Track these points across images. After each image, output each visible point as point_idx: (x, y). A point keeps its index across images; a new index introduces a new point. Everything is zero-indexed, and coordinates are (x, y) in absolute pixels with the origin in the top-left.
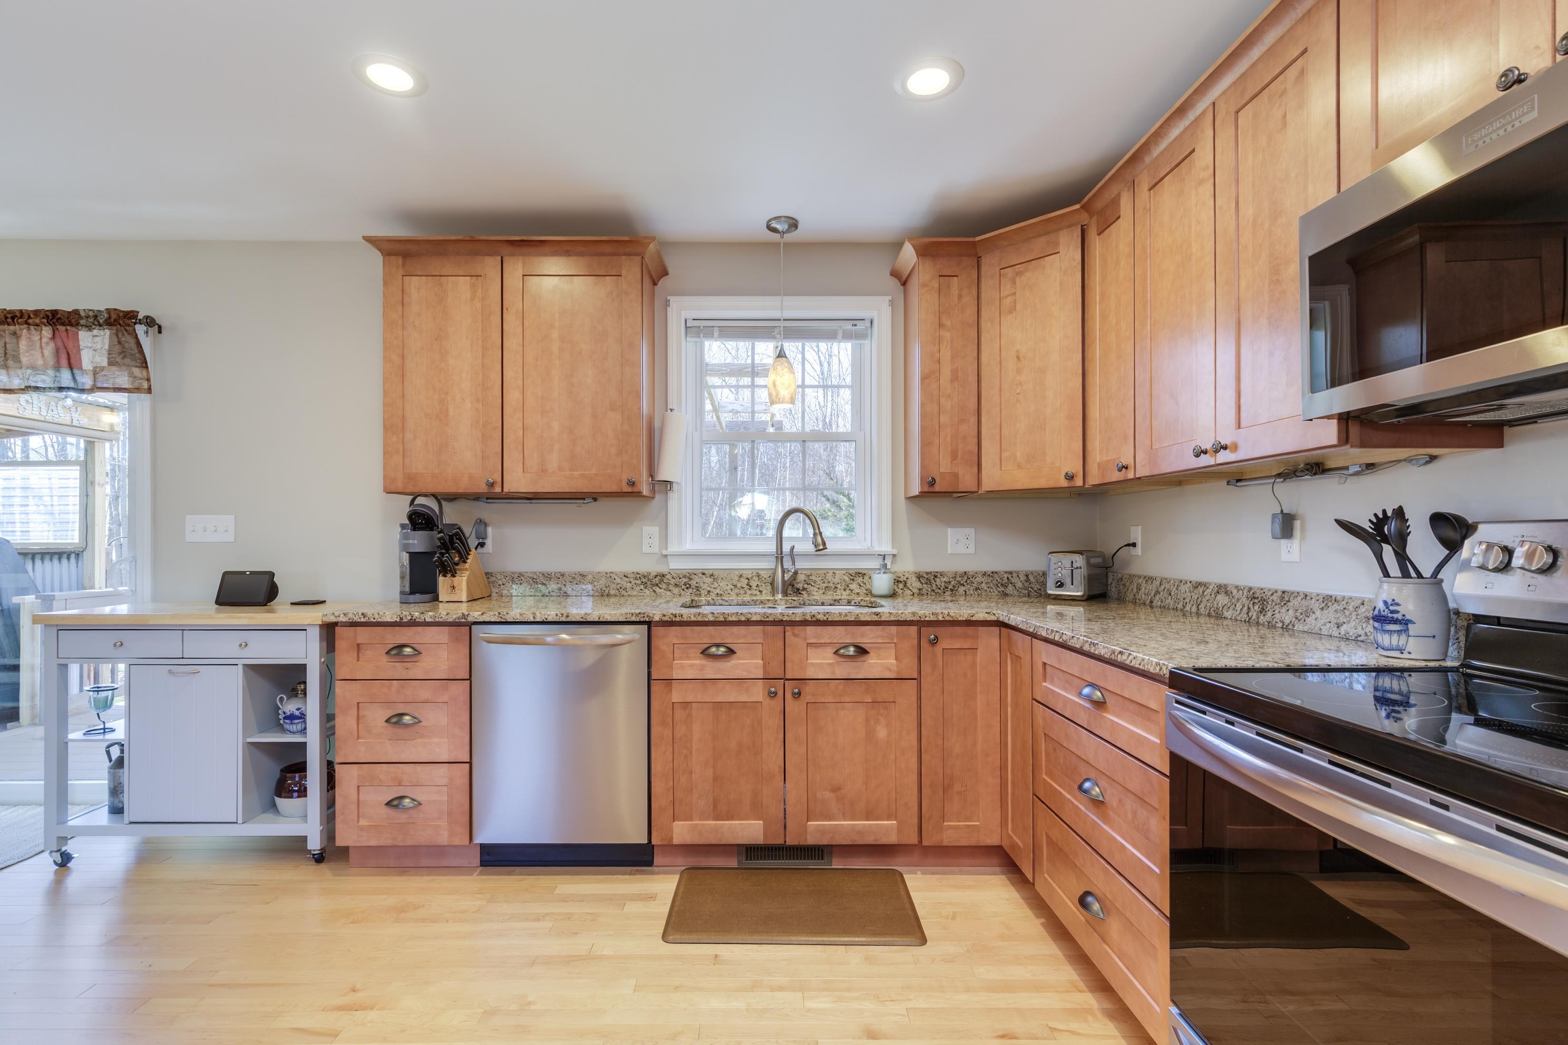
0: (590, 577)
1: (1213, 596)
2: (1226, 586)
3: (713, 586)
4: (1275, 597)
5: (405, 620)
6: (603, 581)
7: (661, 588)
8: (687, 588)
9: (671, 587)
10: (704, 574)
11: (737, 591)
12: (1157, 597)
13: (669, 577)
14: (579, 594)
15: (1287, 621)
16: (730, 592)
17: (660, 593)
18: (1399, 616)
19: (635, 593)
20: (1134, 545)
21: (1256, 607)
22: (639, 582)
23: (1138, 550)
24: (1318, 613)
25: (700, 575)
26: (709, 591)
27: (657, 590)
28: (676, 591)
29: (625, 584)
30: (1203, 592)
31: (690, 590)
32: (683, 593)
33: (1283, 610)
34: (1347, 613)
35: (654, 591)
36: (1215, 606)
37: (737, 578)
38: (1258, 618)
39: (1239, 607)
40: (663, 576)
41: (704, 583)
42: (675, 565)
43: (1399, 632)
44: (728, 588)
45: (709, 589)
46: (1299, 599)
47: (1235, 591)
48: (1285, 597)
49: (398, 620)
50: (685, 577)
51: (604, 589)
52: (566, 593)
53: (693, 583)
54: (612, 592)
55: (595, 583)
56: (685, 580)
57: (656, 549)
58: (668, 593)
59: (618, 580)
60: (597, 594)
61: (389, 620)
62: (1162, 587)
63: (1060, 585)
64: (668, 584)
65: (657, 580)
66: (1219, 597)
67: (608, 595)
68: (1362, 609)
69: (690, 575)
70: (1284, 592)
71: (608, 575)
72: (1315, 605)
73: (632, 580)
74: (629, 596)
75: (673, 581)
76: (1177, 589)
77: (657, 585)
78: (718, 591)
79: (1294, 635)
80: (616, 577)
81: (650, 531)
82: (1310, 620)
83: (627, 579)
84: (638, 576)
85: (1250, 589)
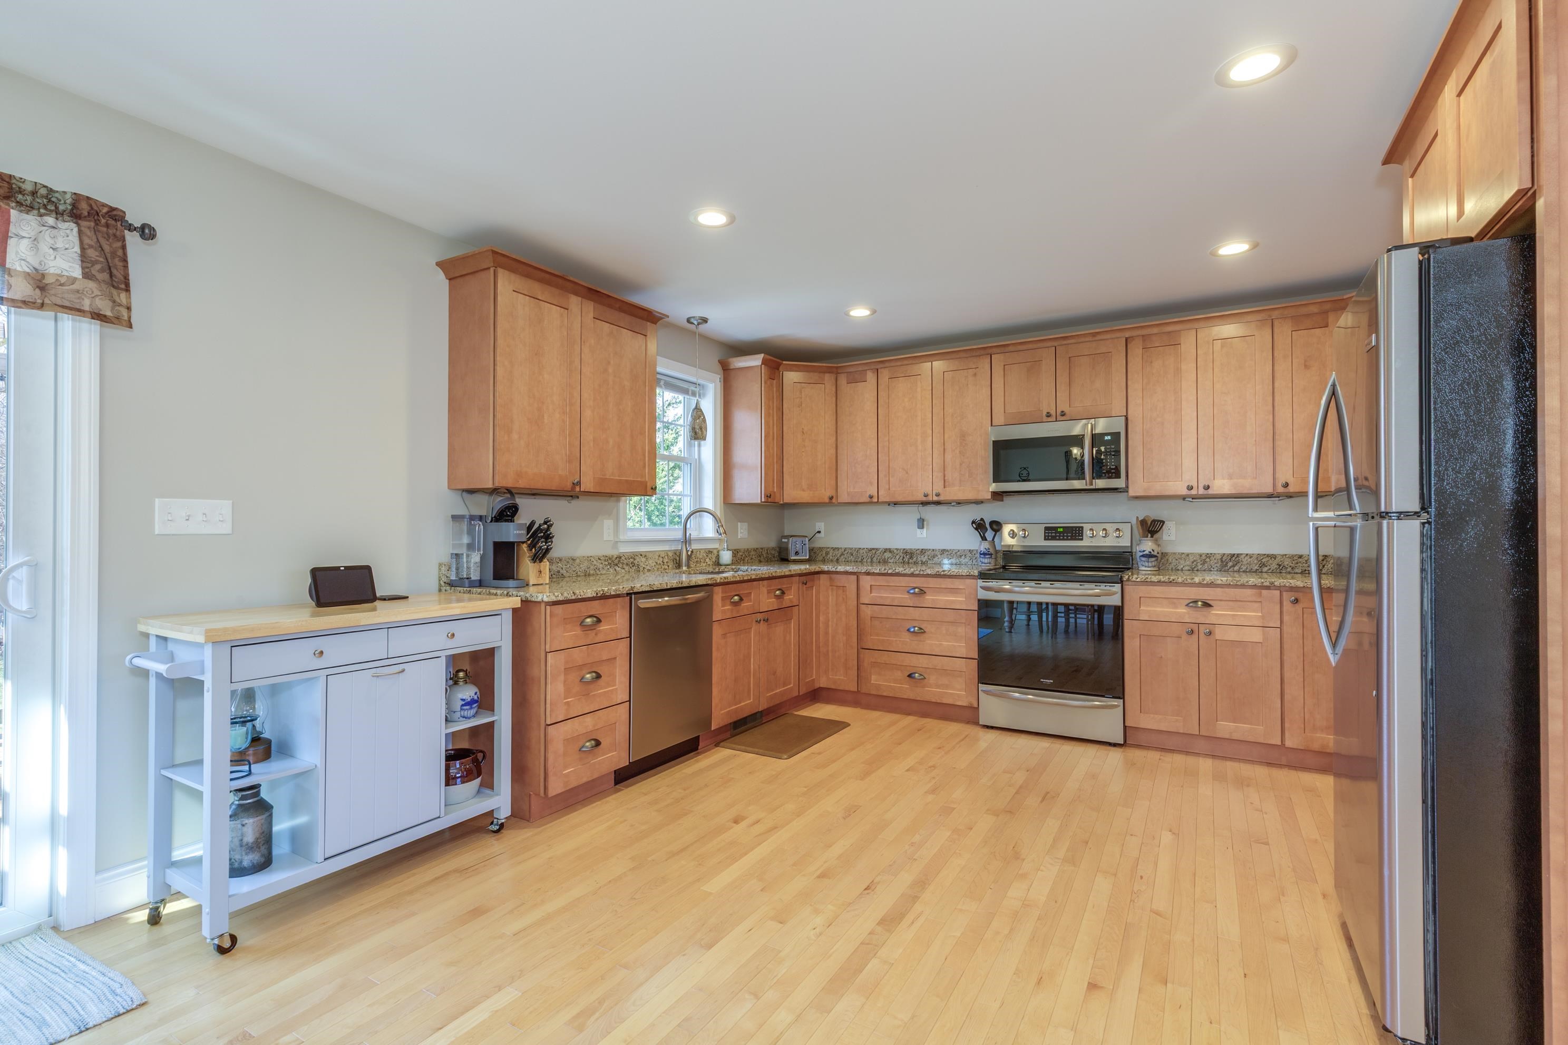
0: (578, 561)
1: (882, 553)
2: (890, 549)
3: (646, 564)
4: (918, 552)
5: (599, 595)
6: (586, 564)
7: (619, 567)
8: (633, 566)
9: (625, 566)
10: (641, 555)
11: (657, 567)
12: (842, 557)
13: (623, 558)
14: (571, 575)
15: (924, 560)
16: (654, 567)
17: (618, 571)
18: (990, 553)
19: (604, 572)
20: (819, 532)
21: (908, 557)
22: (607, 563)
23: (822, 534)
24: (939, 556)
25: (640, 556)
26: (644, 568)
27: (617, 568)
28: (627, 568)
29: (598, 564)
30: (875, 552)
31: (634, 567)
32: (630, 570)
33: (922, 557)
34: (952, 555)
35: (615, 570)
36: (883, 558)
37: (657, 557)
38: (909, 561)
39: (898, 557)
40: (620, 557)
41: (641, 561)
42: (624, 549)
43: (990, 558)
44: (653, 565)
45: (644, 566)
46: (930, 551)
47: (895, 551)
48: (923, 551)
49: (595, 595)
50: (631, 558)
51: (586, 570)
52: (562, 575)
53: (636, 562)
54: (592, 572)
55: (581, 566)
56: (632, 560)
57: (611, 538)
58: (623, 571)
59: (595, 562)
60: (582, 574)
61: (590, 596)
62: (846, 552)
63: (797, 553)
64: (623, 564)
65: (616, 561)
66: (885, 554)
67: (589, 575)
68: (958, 553)
69: (634, 556)
70: (922, 549)
71: (589, 559)
72: (938, 553)
73: (603, 561)
74: (601, 574)
75: (625, 562)
76: (857, 552)
77: (617, 565)
78: (648, 568)
79: (927, 565)
80: (593, 560)
81: (608, 523)
82: (936, 559)
83: (600, 561)
84: (606, 558)
85: (904, 549)
